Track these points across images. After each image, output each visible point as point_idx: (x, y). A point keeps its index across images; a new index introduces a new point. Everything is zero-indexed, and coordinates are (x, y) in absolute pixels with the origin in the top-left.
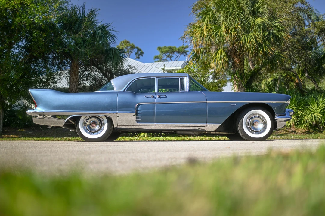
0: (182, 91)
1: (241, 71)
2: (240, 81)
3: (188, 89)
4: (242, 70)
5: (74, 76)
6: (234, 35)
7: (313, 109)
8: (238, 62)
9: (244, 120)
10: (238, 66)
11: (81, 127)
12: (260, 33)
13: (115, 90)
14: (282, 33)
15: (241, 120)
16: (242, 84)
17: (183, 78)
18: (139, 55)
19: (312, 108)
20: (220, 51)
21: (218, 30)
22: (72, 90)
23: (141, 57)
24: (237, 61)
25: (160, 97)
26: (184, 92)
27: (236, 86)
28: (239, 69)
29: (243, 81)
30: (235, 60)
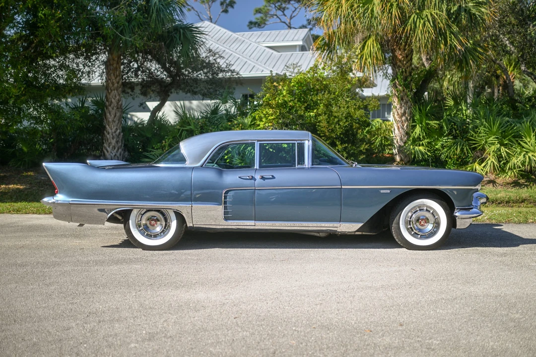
0: (300, 166)
1: (406, 72)
2: (404, 90)
3: (310, 163)
4: (408, 70)
5: (113, 78)
6: (395, 15)
7: (527, 144)
8: (402, 57)
9: (403, 216)
10: (401, 65)
11: (133, 227)
12: (443, 12)
13: (188, 164)
14: (483, 10)
15: (398, 216)
16: (407, 97)
17: (302, 142)
18: (227, 7)
19: (525, 143)
20: (370, 42)
21: (368, 6)
22: (111, 102)
23: (230, 9)
24: (401, 55)
25: (263, 178)
26: (304, 168)
27: (397, 99)
28: (404, 70)
29: (409, 91)
30: (396, 54)
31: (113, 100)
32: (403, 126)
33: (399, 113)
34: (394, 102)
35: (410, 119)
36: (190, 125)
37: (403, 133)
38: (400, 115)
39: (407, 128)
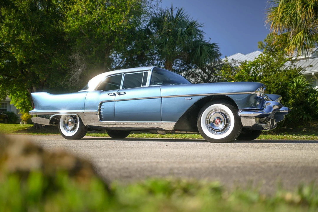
0: (143, 87)
3: (149, 84)
9: (203, 117)
11: (61, 126)
17: (147, 71)
25: (119, 94)
26: (146, 87)
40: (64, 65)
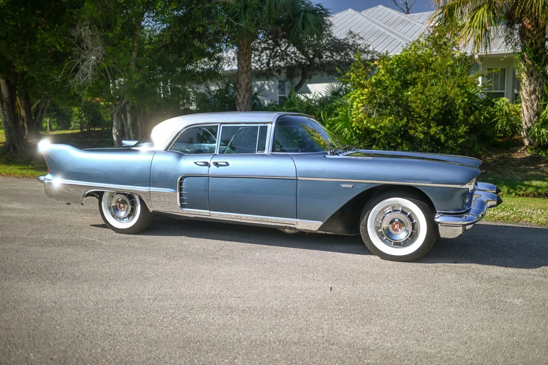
0: (260, 153)
1: (536, 44)
2: (533, 65)
3: (271, 149)
4: (539, 42)
8: (532, 27)
10: (530, 35)
13: (155, 147)
15: (365, 217)
16: (538, 73)
22: (241, 85)
24: (529, 24)
26: (263, 155)
27: (525, 75)
28: (533, 41)
29: (539, 65)
30: (525, 23)
31: (242, 83)
32: (533, 105)
33: (528, 91)
34: (523, 78)
35: (541, 98)
36: (295, 106)
37: (532, 113)
38: (529, 93)
39: (537, 107)
40: (60, 46)
